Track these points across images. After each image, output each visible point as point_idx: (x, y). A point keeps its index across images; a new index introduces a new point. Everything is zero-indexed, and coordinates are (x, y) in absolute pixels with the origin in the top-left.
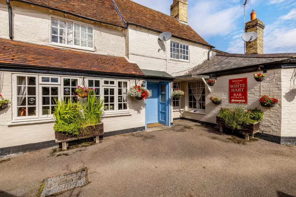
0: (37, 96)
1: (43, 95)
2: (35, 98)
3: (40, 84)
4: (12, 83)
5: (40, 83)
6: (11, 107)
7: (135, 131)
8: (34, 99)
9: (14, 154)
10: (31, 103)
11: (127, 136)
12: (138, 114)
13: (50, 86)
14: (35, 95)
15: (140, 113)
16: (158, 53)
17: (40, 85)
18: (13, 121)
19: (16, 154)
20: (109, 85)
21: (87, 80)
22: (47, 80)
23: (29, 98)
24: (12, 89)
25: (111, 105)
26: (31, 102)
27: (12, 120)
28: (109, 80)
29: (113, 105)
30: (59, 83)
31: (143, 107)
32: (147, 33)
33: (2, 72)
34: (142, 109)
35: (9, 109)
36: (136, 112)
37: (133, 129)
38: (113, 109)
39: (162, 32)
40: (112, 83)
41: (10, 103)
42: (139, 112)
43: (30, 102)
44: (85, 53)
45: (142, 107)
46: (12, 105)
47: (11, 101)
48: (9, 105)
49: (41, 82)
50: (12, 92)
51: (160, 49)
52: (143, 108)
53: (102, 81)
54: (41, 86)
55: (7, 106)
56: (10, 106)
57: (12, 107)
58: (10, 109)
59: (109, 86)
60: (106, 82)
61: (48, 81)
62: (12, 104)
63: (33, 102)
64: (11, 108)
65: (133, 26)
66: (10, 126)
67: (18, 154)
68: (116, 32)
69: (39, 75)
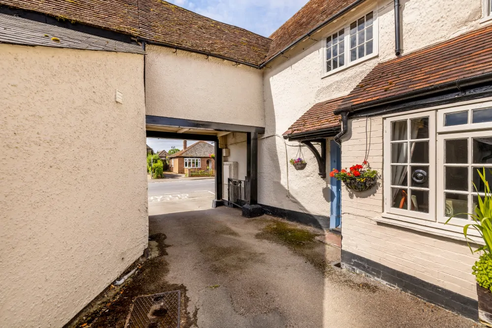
0: (431, 164)
1: (447, 162)
2: (426, 169)
3: (440, 133)
4: (383, 139)
5: (438, 131)
6: (381, 185)
8: (425, 173)
9: (386, 282)
10: (418, 181)
13: (470, 136)
14: (428, 162)
17: (439, 136)
18: (385, 214)
19: (389, 285)
22: (460, 119)
23: (413, 169)
24: (383, 149)
26: (417, 178)
27: (383, 211)
33: (369, 119)
35: (378, 189)
41: (380, 178)
43: (414, 179)
46: (383, 182)
47: (381, 173)
48: (378, 182)
49: (442, 128)
50: (383, 156)
54: (441, 139)
55: (376, 183)
56: (379, 184)
57: (383, 186)
58: (380, 188)
61: (465, 121)
62: (383, 179)
63: (421, 178)
64: (382, 188)
66: (379, 223)
67: (393, 286)
69: (437, 110)
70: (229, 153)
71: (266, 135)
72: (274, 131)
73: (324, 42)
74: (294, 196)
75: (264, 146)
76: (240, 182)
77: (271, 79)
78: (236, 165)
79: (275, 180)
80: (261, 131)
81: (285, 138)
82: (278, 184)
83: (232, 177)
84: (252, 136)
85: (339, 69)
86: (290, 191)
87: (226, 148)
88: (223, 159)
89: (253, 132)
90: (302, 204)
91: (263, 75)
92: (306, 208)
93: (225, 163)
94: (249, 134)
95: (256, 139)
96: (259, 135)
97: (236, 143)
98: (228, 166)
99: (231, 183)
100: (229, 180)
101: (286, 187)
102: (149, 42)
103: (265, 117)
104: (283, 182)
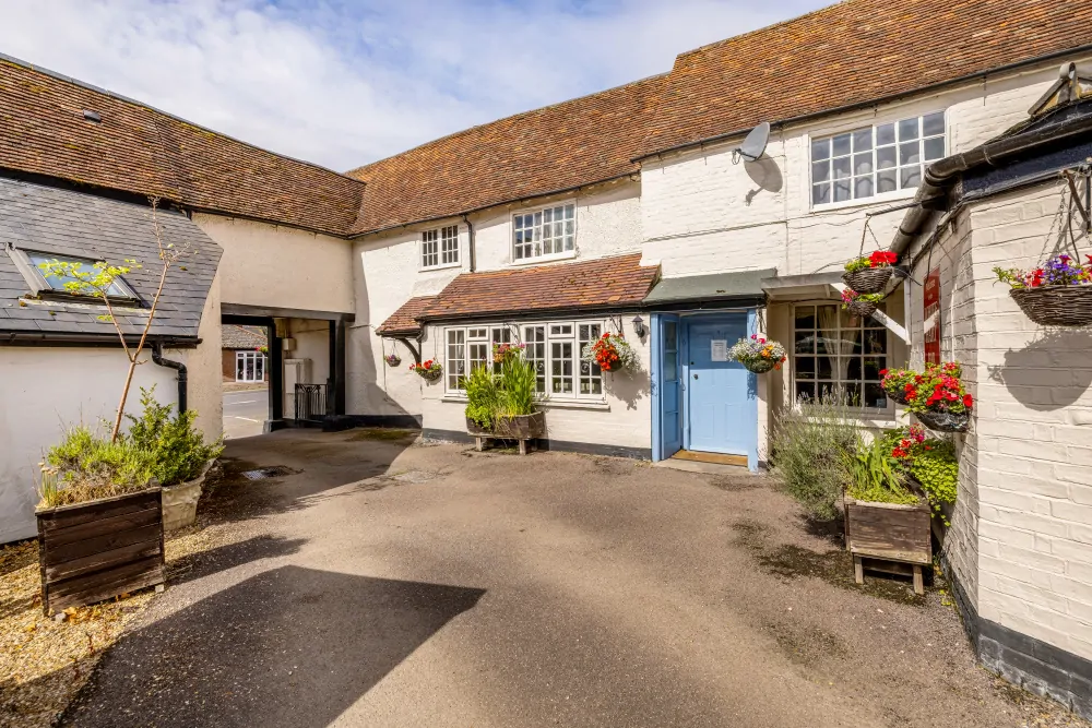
0: (465, 360)
1: (471, 358)
3: (468, 341)
4: (444, 342)
6: (443, 375)
7: (620, 455)
8: (463, 365)
9: (447, 442)
11: (588, 461)
12: (628, 408)
13: (478, 344)
14: (464, 358)
15: (635, 408)
16: (744, 206)
17: (467, 343)
20: (562, 335)
21: (523, 329)
25: (565, 380)
27: (445, 393)
28: (561, 324)
29: (569, 381)
30: (486, 338)
31: (645, 392)
32: (702, 156)
33: (437, 327)
34: (640, 397)
35: (441, 377)
36: (624, 404)
37: (617, 448)
38: (569, 389)
39: (750, 131)
40: (567, 330)
41: (443, 370)
42: (631, 405)
44: (559, 266)
45: (640, 392)
46: (445, 372)
47: (443, 366)
49: (468, 338)
50: (444, 354)
51: (756, 187)
52: (643, 396)
53: (548, 326)
54: (469, 345)
55: (440, 373)
57: (445, 375)
59: (562, 338)
60: (556, 330)
65: (652, 160)
66: (444, 401)
67: (450, 443)
68: (625, 192)
69: (467, 327)
70: (295, 346)
71: (356, 324)
72: (368, 320)
73: (420, 236)
74: (392, 397)
75: (354, 339)
76: (318, 387)
77: (363, 254)
78: (309, 363)
79: (370, 381)
80: (350, 318)
81: (378, 334)
82: (372, 386)
83: (302, 382)
84: (337, 324)
85: (433, 267)
86: (389, 394)
87: (289, 337)
88: (284, 355)
89: (338, 319)
90: (401, 405)
91: (352, 247)
92: (406, 409)
93: (288, 361)
94: (332, 323)
95: (342, 329)
96: (346, 323)
97: (308, 331)
98: (294, 367)
99: (300, 391)
100: (297, 386)
101: (383, 389)
102: (197, 210)
103: (355, 300)
104: (379, 383)
